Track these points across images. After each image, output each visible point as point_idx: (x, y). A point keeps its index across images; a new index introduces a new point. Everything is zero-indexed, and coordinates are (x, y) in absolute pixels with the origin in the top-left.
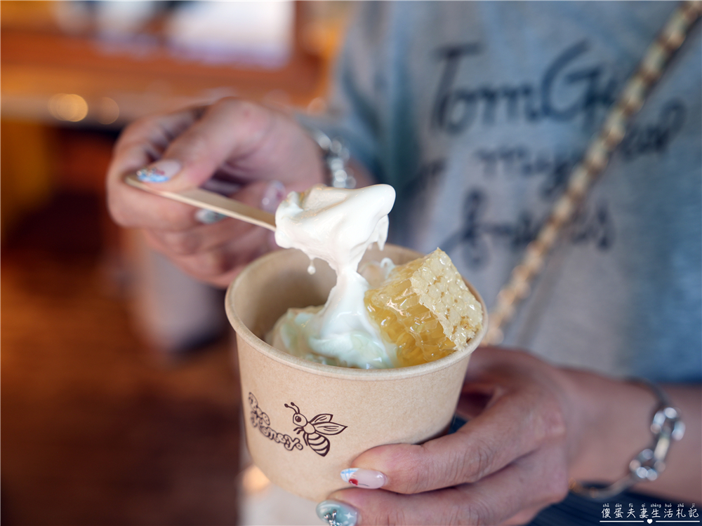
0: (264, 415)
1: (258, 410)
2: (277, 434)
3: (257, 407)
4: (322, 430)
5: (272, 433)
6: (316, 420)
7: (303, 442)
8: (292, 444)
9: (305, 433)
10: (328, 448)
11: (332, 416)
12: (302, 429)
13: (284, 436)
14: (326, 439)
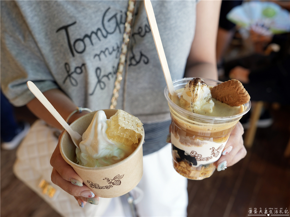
0: (96, 185)
1: (93, 184)
2: (103, 187)
3: (92, 183)
4: (117, 179)
5: (101, 187)
6: (114, 178)
7: (112, 185)
8: (109, 187)
9: (112, 183)
10: (120, 182)
11: (119, 175)
12: (111, 182)
13: (105, 186)
14: (119, 181)
